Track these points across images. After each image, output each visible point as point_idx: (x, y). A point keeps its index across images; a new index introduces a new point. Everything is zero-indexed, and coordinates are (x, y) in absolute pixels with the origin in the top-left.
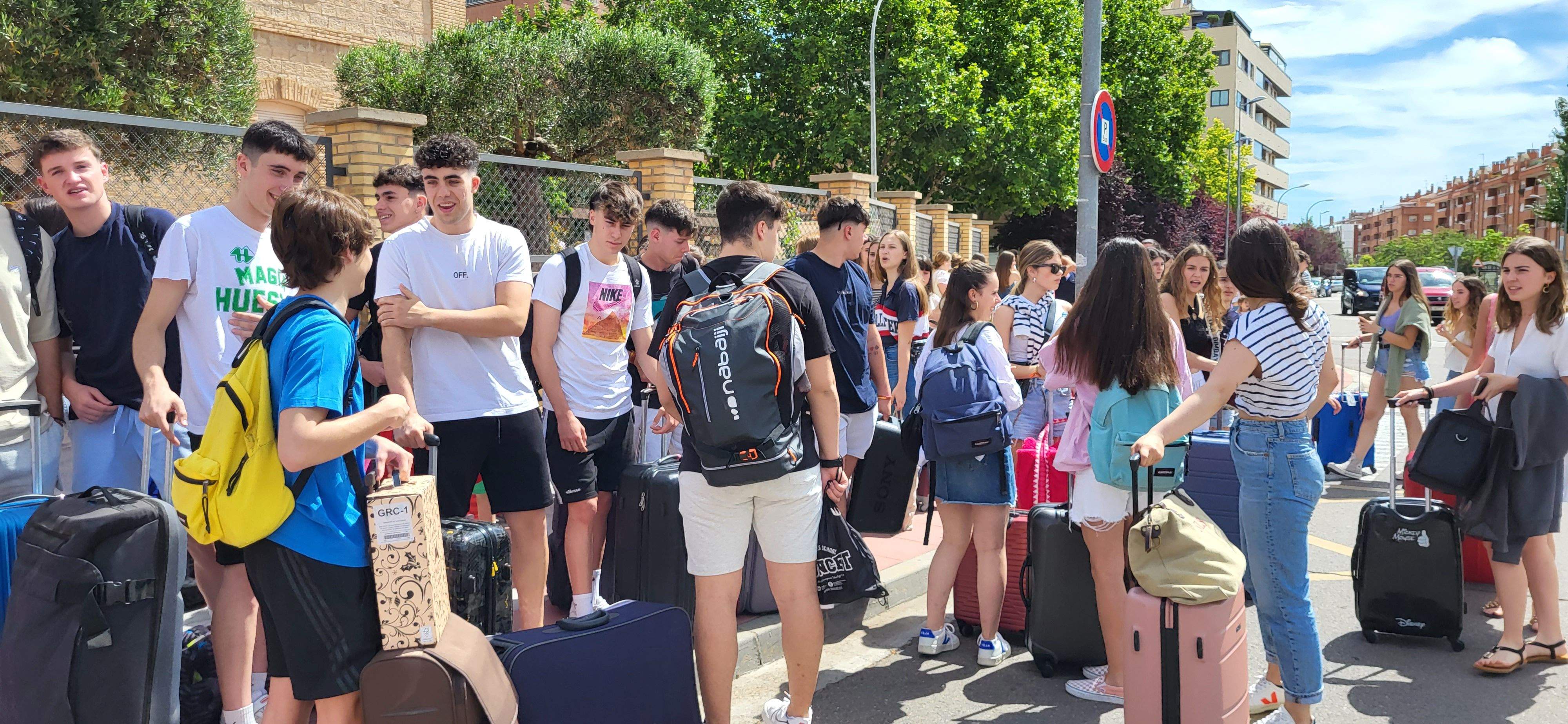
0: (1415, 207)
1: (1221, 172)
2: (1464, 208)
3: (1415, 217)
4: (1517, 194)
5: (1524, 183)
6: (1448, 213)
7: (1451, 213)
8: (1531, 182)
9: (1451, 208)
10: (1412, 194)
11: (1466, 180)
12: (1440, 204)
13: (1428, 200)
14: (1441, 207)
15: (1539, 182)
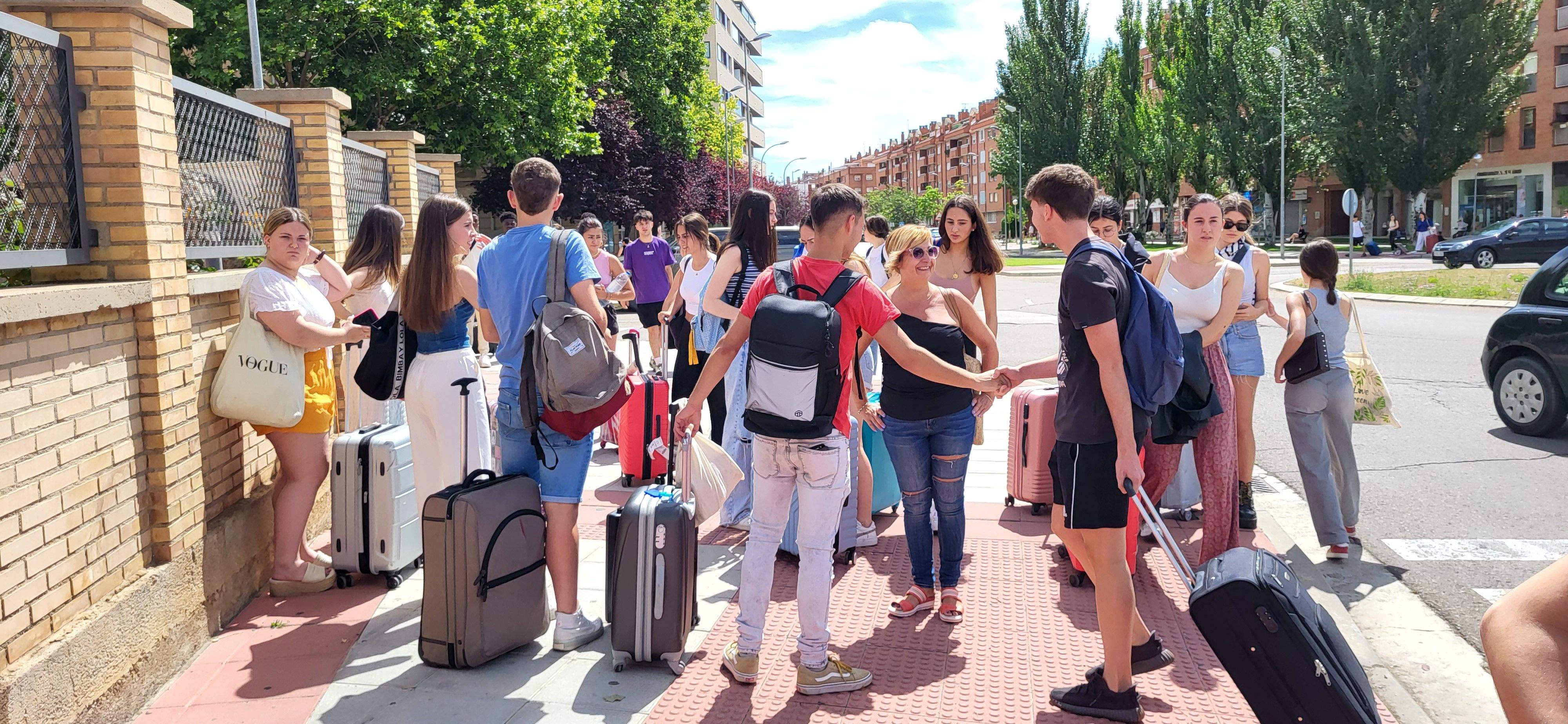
0: (857, 167)
2: (900, 168)
3: (859, 177)
4: (944, 154)
5: (948, 144)
6: (887, 172)
7: (890, 172)
8: (954, 143)
9: (890, 168)
10: (855, 156)
11: (899, 142)
12: (881, 164)
13: (871, 161)
14: (881, 168)
15: (961, 143)
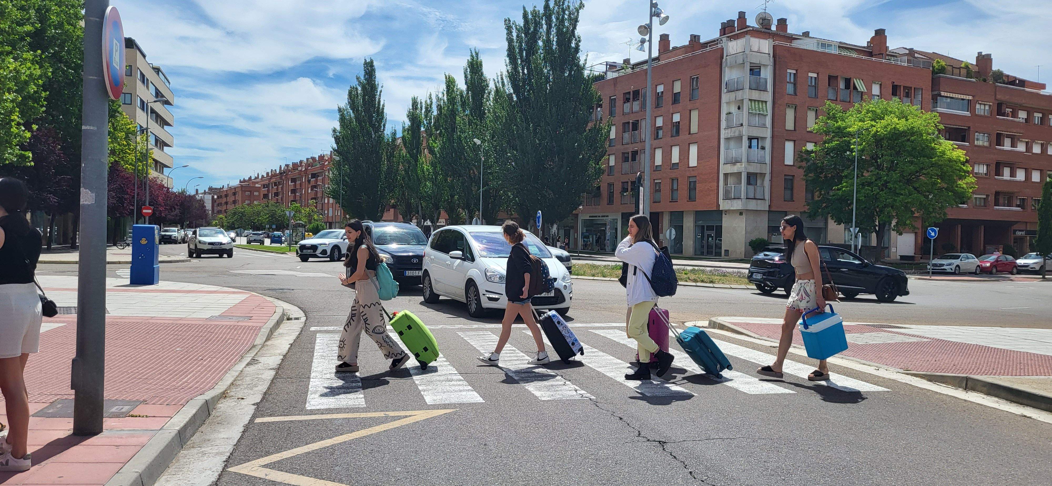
0: (248, 186)
1: (128, 150)
2: (277, 189)
3: (249, 193)
4: (307, 182)
5: (310, 176)
6: (268, 191)
7: (271, 191)
8: (314, 176)
9: (270, 188)
10: (247, 178)
11: (278, 172)
12: (264, 185)
13: (257, 183)
14: (264, 188)
15: (318, 176)
